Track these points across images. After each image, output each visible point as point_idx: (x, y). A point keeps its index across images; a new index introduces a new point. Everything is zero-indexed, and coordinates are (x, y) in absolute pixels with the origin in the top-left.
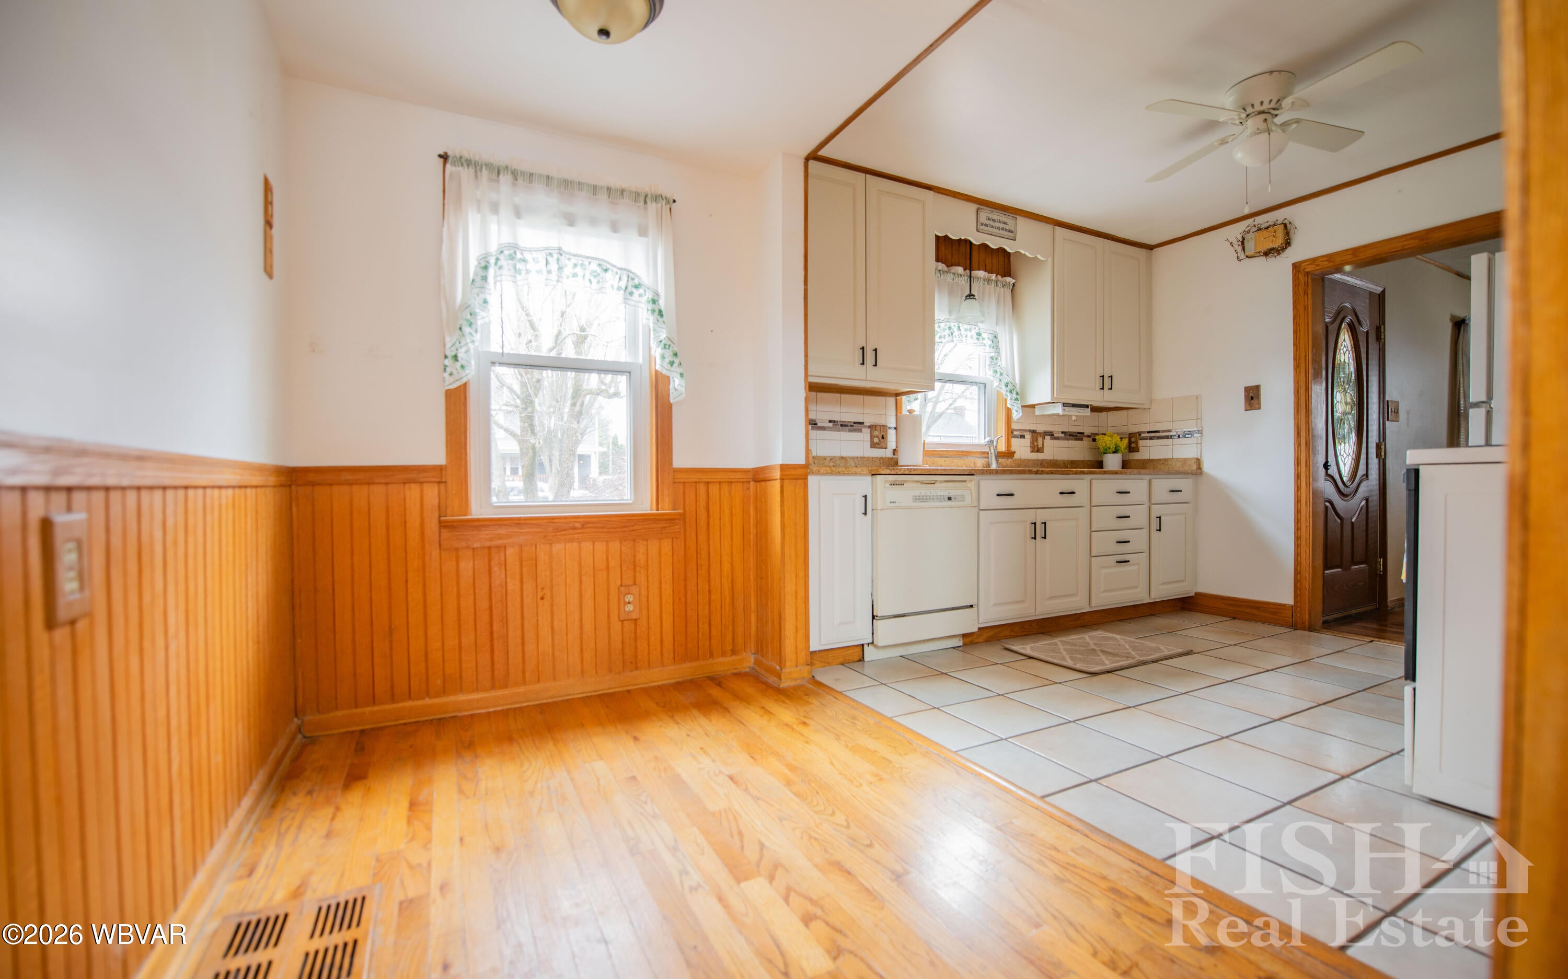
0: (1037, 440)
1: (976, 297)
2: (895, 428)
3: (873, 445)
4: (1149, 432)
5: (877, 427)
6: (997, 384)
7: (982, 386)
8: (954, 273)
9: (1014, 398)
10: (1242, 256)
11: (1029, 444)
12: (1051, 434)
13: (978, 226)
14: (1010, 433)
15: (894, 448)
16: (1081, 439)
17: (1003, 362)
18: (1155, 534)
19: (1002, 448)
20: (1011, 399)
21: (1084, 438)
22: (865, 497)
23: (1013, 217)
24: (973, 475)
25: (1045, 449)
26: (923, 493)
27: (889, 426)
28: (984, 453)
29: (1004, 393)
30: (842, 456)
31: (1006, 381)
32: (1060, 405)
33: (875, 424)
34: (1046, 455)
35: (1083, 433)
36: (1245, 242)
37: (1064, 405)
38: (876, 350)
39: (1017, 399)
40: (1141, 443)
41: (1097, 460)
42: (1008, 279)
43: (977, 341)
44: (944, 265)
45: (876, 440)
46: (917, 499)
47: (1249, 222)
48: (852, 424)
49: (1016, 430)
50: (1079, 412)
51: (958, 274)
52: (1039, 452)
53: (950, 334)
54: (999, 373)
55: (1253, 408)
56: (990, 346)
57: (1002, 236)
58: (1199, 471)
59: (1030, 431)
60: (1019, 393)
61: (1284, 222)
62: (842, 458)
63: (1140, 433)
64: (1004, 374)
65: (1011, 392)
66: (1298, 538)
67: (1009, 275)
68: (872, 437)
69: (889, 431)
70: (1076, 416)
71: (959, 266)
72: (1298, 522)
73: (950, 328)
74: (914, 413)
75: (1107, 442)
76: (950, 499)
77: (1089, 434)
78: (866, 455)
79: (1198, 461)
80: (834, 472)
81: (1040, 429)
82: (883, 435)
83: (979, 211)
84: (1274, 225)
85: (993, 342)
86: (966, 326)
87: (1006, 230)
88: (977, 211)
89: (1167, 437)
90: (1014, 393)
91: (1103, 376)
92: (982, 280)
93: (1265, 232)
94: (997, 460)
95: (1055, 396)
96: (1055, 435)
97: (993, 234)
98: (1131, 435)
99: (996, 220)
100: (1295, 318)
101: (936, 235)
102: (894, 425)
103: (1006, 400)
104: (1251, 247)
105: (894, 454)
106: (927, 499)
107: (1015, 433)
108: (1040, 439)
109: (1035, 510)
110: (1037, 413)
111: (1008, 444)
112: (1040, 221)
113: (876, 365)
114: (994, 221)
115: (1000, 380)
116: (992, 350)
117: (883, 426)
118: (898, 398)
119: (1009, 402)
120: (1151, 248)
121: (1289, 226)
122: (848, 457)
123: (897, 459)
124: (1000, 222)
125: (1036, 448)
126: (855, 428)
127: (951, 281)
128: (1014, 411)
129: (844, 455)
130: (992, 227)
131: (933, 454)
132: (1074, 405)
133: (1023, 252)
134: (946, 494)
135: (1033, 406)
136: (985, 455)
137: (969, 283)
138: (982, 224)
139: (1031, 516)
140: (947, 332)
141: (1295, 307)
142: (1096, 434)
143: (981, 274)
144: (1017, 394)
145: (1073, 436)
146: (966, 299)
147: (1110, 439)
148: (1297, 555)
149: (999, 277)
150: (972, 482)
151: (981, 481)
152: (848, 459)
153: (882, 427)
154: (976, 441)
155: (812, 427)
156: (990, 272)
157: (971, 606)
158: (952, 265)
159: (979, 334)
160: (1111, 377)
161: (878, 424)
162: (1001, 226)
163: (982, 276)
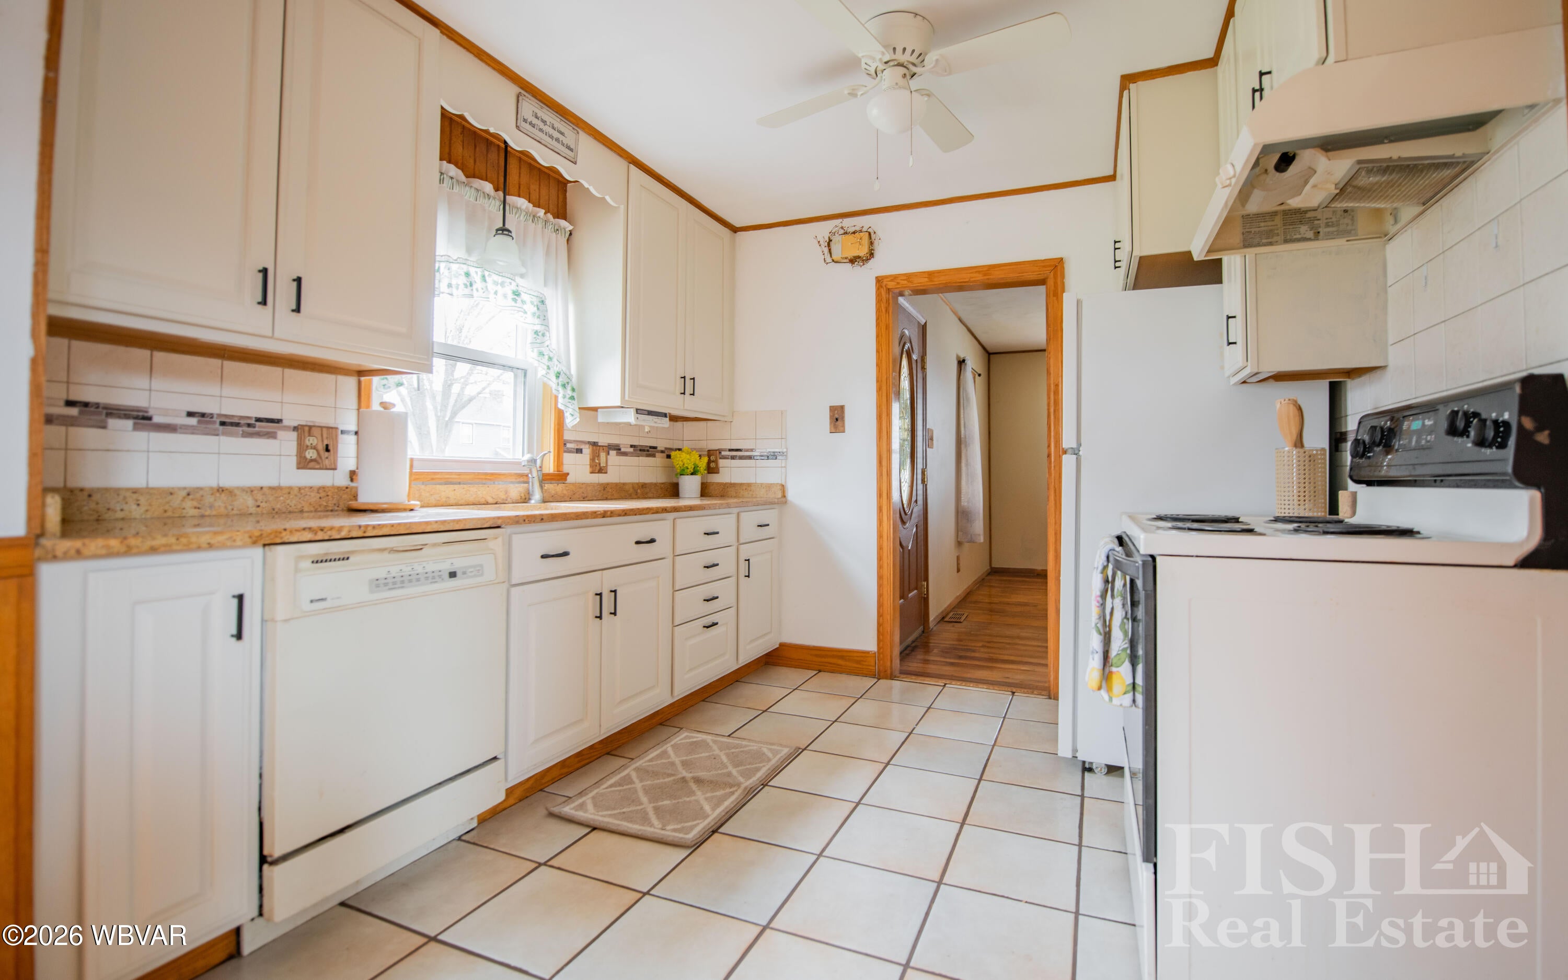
0: (599, 456)
1: (513, 234)
2: (356, 433)
3: (304, 463)
4: (730, 450)
5: (313, 429)
6: (544, 372)
7: (520, 373)
8: (477, 190)
9: (568, 396)
10: (829, 260)
11: (588, 462)
12: (617, 448)
13: (519, 121)
14: (562, 446)
15: (353, 468)
16: (654, 456)
17: (554, 340)
18: (743, 580)
19: (550, 468)
20: (564, 397)
21: (657, 454)
22: (240, 598)
23: (573, 129)
24: (498, 527)
25: (610, 469)
26: (394, 571)
27: (341, 428)
28: (522, 475)
29: (554, 386)
30: (221, 485)
31: (556, 369)
32: (633, 411)
33: (309, 424)
34: (611, 477)
35: (655, 448)
36: (832, 244)
37: (638, 411)
38: (299, 280)
39: (572, 398)
40: (722, 463)
41: (671, 482)
42: (563, 223)
43: (513, 304)
44: (460, 172)
45: (310, 454)
46: (377, 584)
47: (837, 222)
48: (253, 422)
49: (571, 442)
50: (656, 422)
51: (484, 193)
52: (601, 473)
53: (468, 284)
54: (547, 357)
55: (838, 431)
56: (534, 314)
57: (556, 150)
58: (784, 499)
59: (589, 443)
60: (577, 391)
61: (869, 230)
62: (221, 490)
63: (720, 451)
64: (555, 360)
65: (564, 386)
66: (880, 577)
67: (565, 217)
68: (301, 448)
69: (342, 438)
70: (650, 426)
71: (486, 181)
72: (880, 560)
73: (467, 275)
74: (393, 410)
75: (685, 461)
76: (453, 575)
77: (663, 449)
78: (285, 483)
79: (783, 488)
80: (135, 551)
81: (603, 440)
82: (327, 446)
83: (520, 98)
84: (861, 231)
85: (538, 309)
86: (495, 277)
87: (563, 145)
88: (518, 97)
89: (750, 458)
90: (569, 388)
91: (684, 377)
92: (524, 213)
93: (851, 237)
94: (541, 487)
95: (627, 398)
96: (623, 450)
97: (543, 142)
98: (710, 453)
99: (548, 123)
100: (877, 336)
101: (442, 108)
102: (353, 428)
103: (556, 397)
104: (837, 253)
105: (352, 480)
106: (403, 582)
107: (569, 445)
108: (603, 455)
109: (601, 572)
110: (600, 419)
111: (559, 461)
112: (611, 149)
113: (298, 310)
114: (544, 122)
115: (549, 368)
116: (537, 321)
117: (328, 428)
118: (363, 379)
119: (560, 400)
120: (735, 230)
121: (873, 236)
122: (238, 488)
123: (357, 488)
124: (553, 128)
125: (598, 468)
126: (257, 429)
127: (472, 199)
128: (567, 415)
129: (226, 483)
130: (541, 130)
131: (433, 479)
132: (650, 413)
133: (586, 185)
134: (447, 567)
135: (595, 409)
136: (523, 478)
137: (502, 212)
138: (525, 121)
139: (595, 582)
140: (462, 280)
141: (878, 325)
142: (671, 449)
143: (522, 203)
144: (573, 390)
145: (644, 451)
146: (496, 234)
147: (688, 456)
148: (880, 595)
149: (550, 216)
150: (495, 540)
151: (514, 537)
152: (236, 492)
153: (324, 430)
154: (508, 456)
155: (135, 424)
156: (537, 205)
157: (495, 758)
158: (474, 176)
159: (517, 294)
160: (694, 379)
161: (317, 424)
162: (556, 135)
163: (524, 207)
